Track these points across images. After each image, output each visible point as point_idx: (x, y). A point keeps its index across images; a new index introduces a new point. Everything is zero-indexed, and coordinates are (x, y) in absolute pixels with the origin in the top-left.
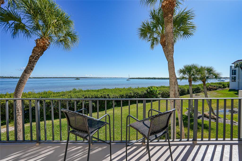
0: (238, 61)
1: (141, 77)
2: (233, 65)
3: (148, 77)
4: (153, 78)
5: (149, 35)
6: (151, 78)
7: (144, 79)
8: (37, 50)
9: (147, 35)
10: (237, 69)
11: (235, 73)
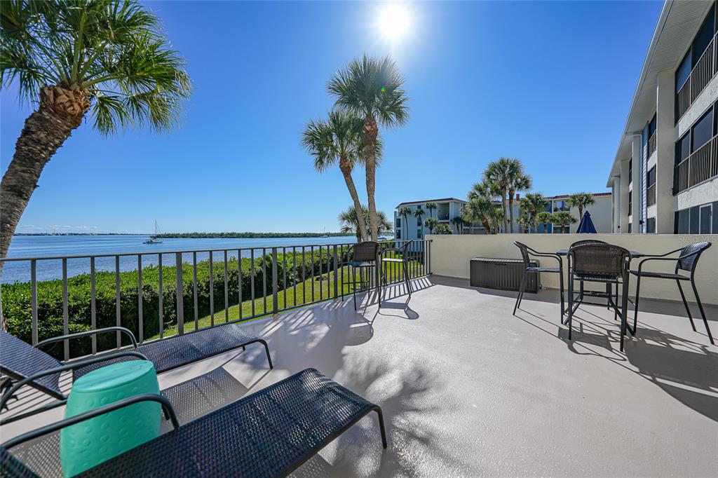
0: (402, 204)
1: (202, 232)
2: (398, 211)
3: (230, 232)
4: (246, 233)
6: (239, 234)
7: (216, 237)
8: (58, 124)
10: (401, 217)
11: (400, 223)
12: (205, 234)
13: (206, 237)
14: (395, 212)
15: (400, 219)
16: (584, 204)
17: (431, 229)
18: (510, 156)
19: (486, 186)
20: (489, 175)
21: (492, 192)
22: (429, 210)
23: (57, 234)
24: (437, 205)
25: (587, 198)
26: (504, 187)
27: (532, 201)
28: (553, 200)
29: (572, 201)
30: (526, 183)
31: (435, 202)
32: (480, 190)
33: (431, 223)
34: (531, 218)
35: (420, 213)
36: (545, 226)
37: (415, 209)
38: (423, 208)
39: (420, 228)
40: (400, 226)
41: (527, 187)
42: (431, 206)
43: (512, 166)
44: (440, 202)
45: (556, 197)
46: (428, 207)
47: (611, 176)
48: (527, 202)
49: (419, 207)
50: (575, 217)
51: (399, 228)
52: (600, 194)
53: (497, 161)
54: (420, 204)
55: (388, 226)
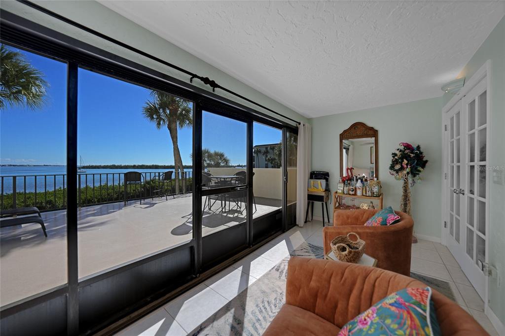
9: (153, 118)
10: (255, 155)
17: (271, 163)
22: (272, 150)
33: (272, 159)
35: (267, 152)
37: (263, 150)
38: (269, 149)
39: (267, 163)
42: (273, 148)
46: (271, 148)
49: (267, 148)
54: (266, 146)
55: (226, 161)
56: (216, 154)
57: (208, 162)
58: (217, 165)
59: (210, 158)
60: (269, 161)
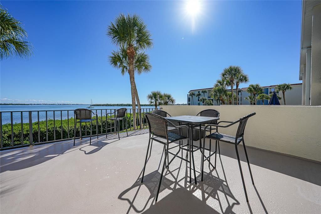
0: (191, 91)
1: (110, 104)
2: (189, 94)
4: (128, 104)
5: (119, 64)
9: (117, 64)
10: (190, 97)
11: (190, 100)
12: (111, 104)
13: (111, 106)
14: (188, 95)
15: (190, 98)
16: (286, 89)
17: (203, 102)
18: (234, 65)
19: (223, 81)
20: (223, 75)
21: (227, 84)
22: (203, 93)
23: (58, 104)
24: (207, 91)
25: (287, 86)
26: (232, 81)
27: (254, 88)
28: (269, 88)
29: (279, 88)
30: (245, 79)
31: (206, 90)
32: (220, 82)
33: (203, 100)
34: (253, 97)
35: (199, 95)
36: (263, 101)
37: (197, 93)
38: (201, 92)
39: (199, 102)
40: (190, 101)
41: (246, 81)
42: (204, 92)
43: (236, 70)
44: (209, 89)
45: (271, 86)
46: (202, 92)
47: (300, 74)
48: (251, 89)
49: (199, 92)
50: (280, 97)
51: (189, 102)
52: (295, 84)
53: (227, 67)
54: (199, 91)
55: (173, 101)
56: (166, 96)
57: (159, 101)
58: (166, 103)
59: (161, 98)
60: (201, 101)
